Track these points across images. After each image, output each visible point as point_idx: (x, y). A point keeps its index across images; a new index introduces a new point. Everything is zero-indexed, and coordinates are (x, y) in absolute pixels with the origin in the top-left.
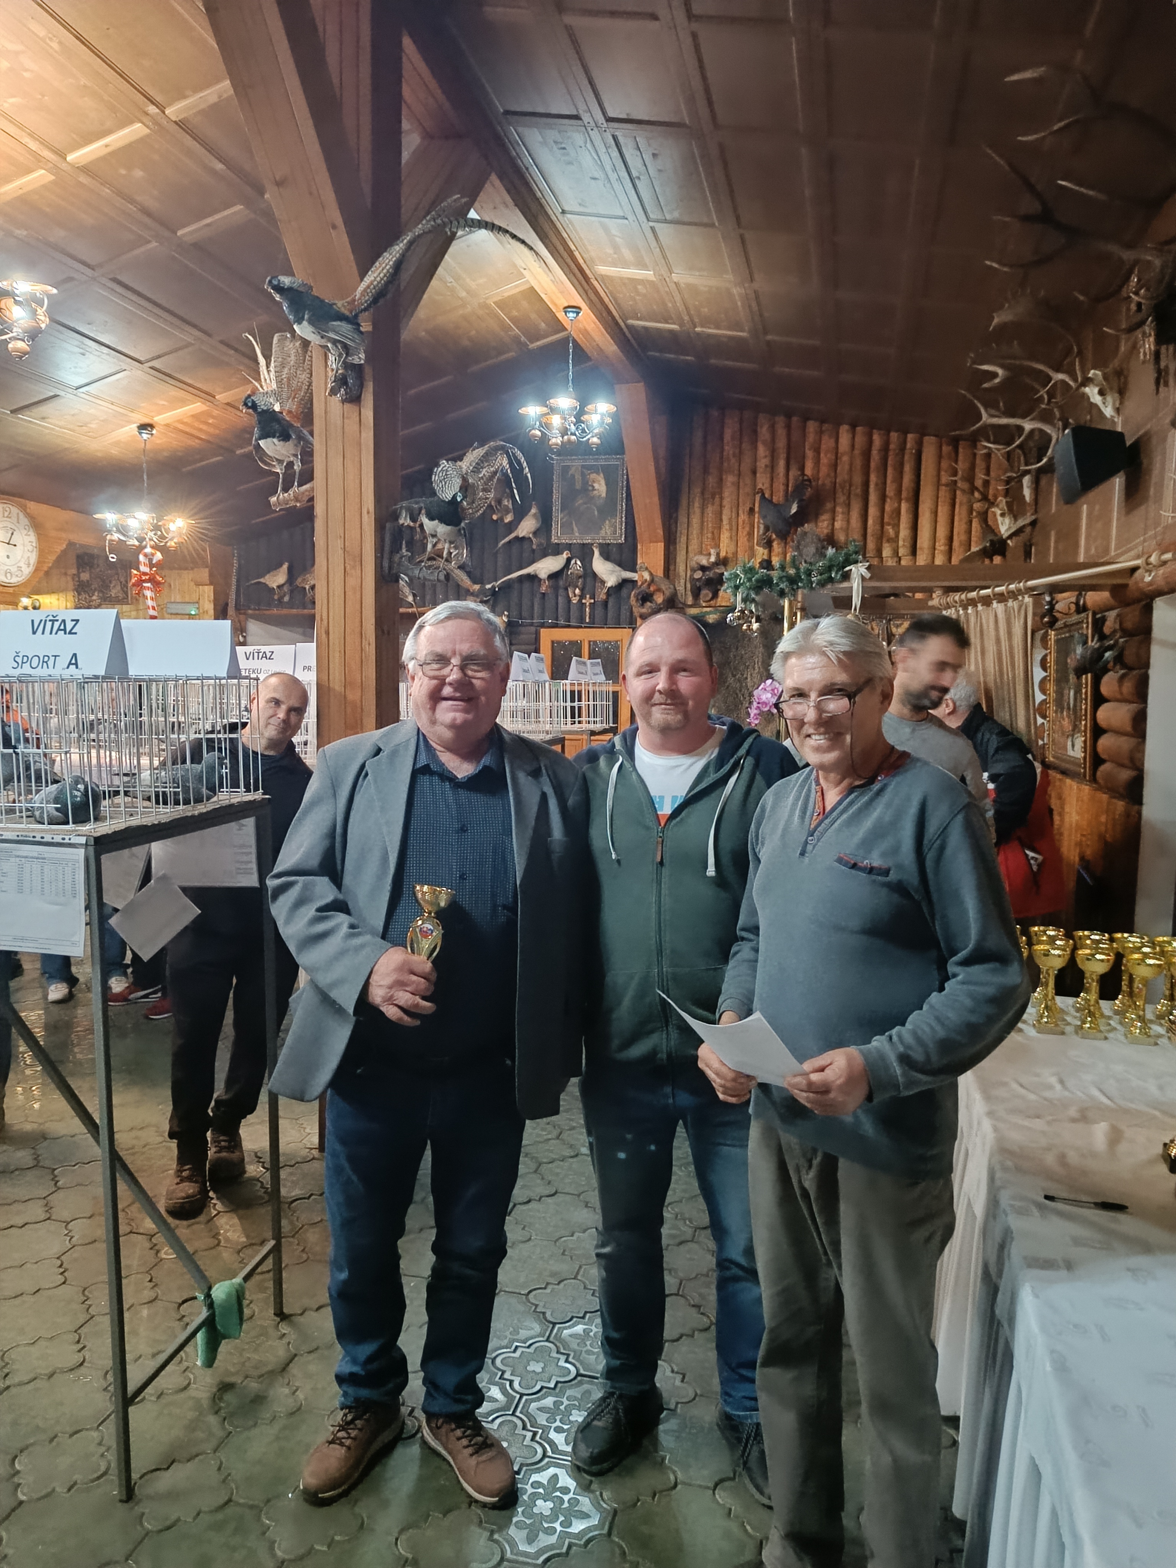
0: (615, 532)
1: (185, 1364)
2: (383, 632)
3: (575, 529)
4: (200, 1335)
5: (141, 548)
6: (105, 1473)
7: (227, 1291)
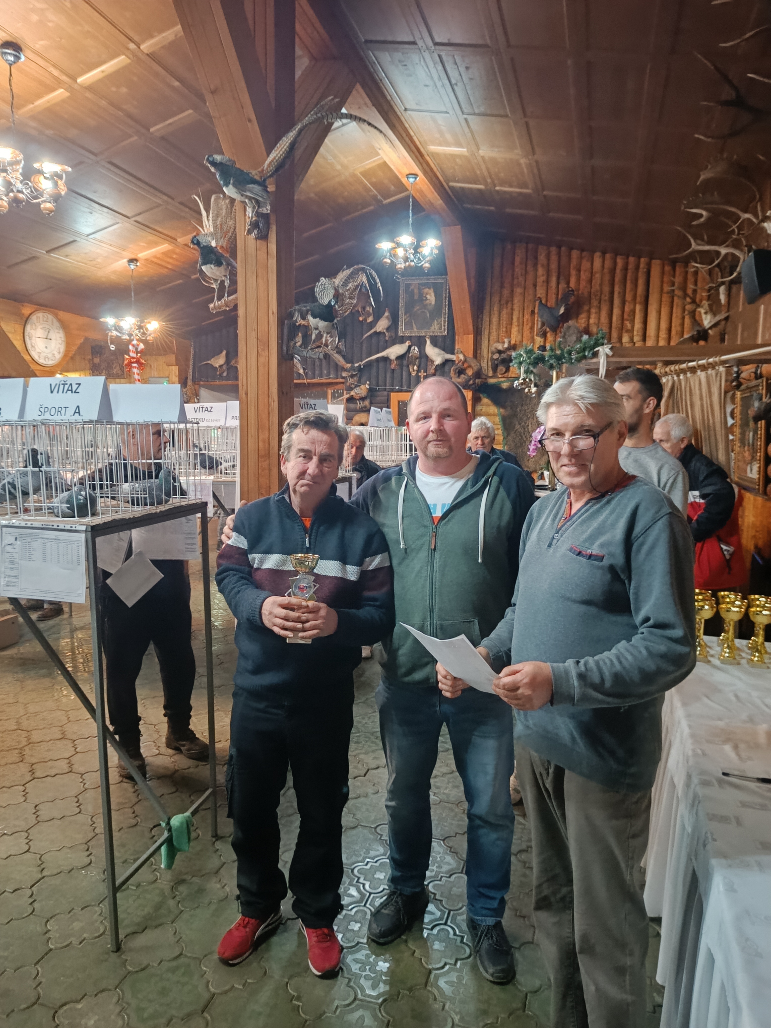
0: (441, 328)
1: (154, 867)
2: (284, 393)
3: (414, 326)
4: (163, 849)
5: (130, 341)
6: (103, 934)
7: (180, 820)
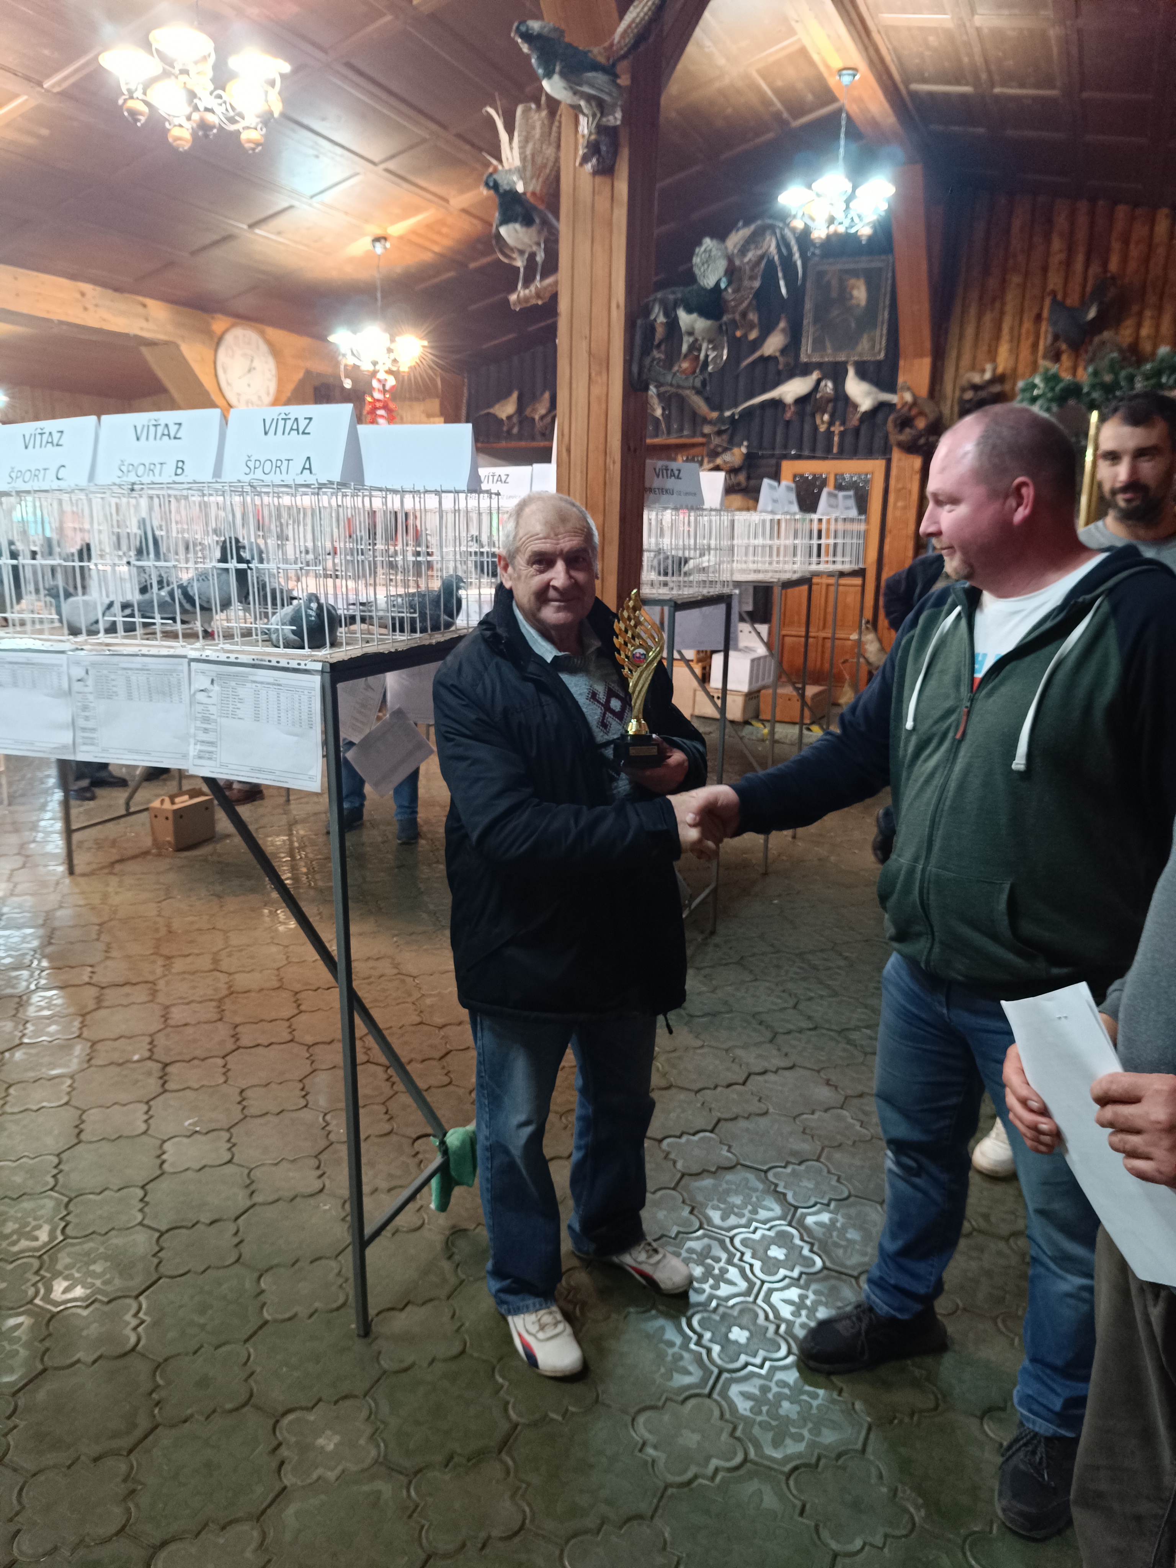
0: (873, 347)
2: (629, 448)
3: (828, 345)
4: (434, 1181)
5: (374, 374)
6: (344, 1305)
7: (461, 1138)
